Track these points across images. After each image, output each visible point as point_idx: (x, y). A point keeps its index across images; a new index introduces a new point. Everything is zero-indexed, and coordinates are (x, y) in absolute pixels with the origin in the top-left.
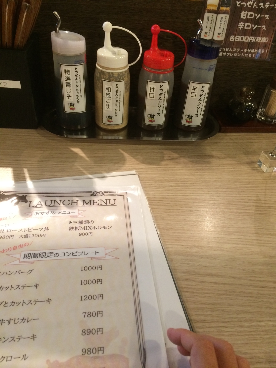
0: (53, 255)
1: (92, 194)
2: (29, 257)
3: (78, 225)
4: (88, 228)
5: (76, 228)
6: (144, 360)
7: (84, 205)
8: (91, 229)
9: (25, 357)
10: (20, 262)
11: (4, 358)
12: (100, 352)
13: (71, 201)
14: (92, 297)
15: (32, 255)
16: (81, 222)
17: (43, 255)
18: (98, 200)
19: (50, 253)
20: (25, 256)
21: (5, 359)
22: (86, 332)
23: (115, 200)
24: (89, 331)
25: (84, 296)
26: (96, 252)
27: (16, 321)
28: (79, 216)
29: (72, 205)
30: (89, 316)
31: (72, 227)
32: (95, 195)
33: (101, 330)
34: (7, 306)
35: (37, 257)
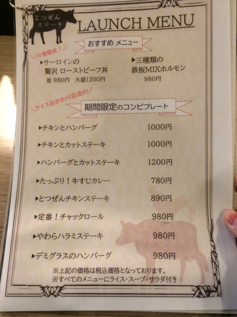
0: (116, 107)
1: (160, 3)
2: (90, 109)
3: (143, 65)
4: (155, 69)
5: (140, 70)
6: (211, 230)
7: (149, 27)
8: (159, 71)
9: (101, 217)
10: (82, 115)
11: (82, 216)
12: (170, 218)
13: (131, 20)
14: (161, 162)
15: (93, 106)
16: (146, 60)
17: (106, 107)
18: (169, 17)
19: (113, 105)
20: (86, 107)
21: (84, 216)
22: (155, 198)
23: (193, 15)
24: (158, 197)
25: (152, 160)
26: (165, 106)
27: (88, 181)
28: (144, 49)
29: (133, 28)
30: (158, 182)
31: (136, 68)
32: (165, 6)
33: (170, 197)
34: (77, 165)
35: (99, 109)
